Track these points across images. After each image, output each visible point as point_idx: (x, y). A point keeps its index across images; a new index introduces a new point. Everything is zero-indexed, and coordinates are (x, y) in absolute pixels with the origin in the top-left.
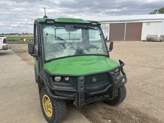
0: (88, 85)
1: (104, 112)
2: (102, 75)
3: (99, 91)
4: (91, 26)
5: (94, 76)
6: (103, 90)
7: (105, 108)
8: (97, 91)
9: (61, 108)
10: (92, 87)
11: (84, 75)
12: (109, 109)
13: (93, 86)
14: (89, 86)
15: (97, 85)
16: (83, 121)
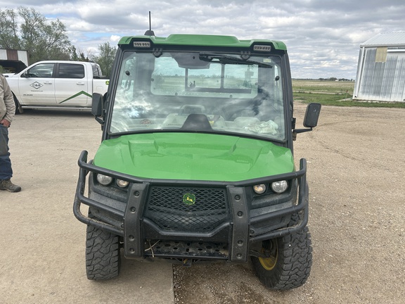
0: (155, 206)
1: (232, 295)
2: (206, 190)
3: (191, 231)
4: (251, 55)
5: (189, 188)
6: (204, 232)
7: (243, 287)
8: (184, 230)
9: (99, 246)
10: (176, 217)
11: (149, 179)
12: (253, 293)
13: (180, 215)
14: (169, 213)
15: (194, 216)
16: (161, 298)
